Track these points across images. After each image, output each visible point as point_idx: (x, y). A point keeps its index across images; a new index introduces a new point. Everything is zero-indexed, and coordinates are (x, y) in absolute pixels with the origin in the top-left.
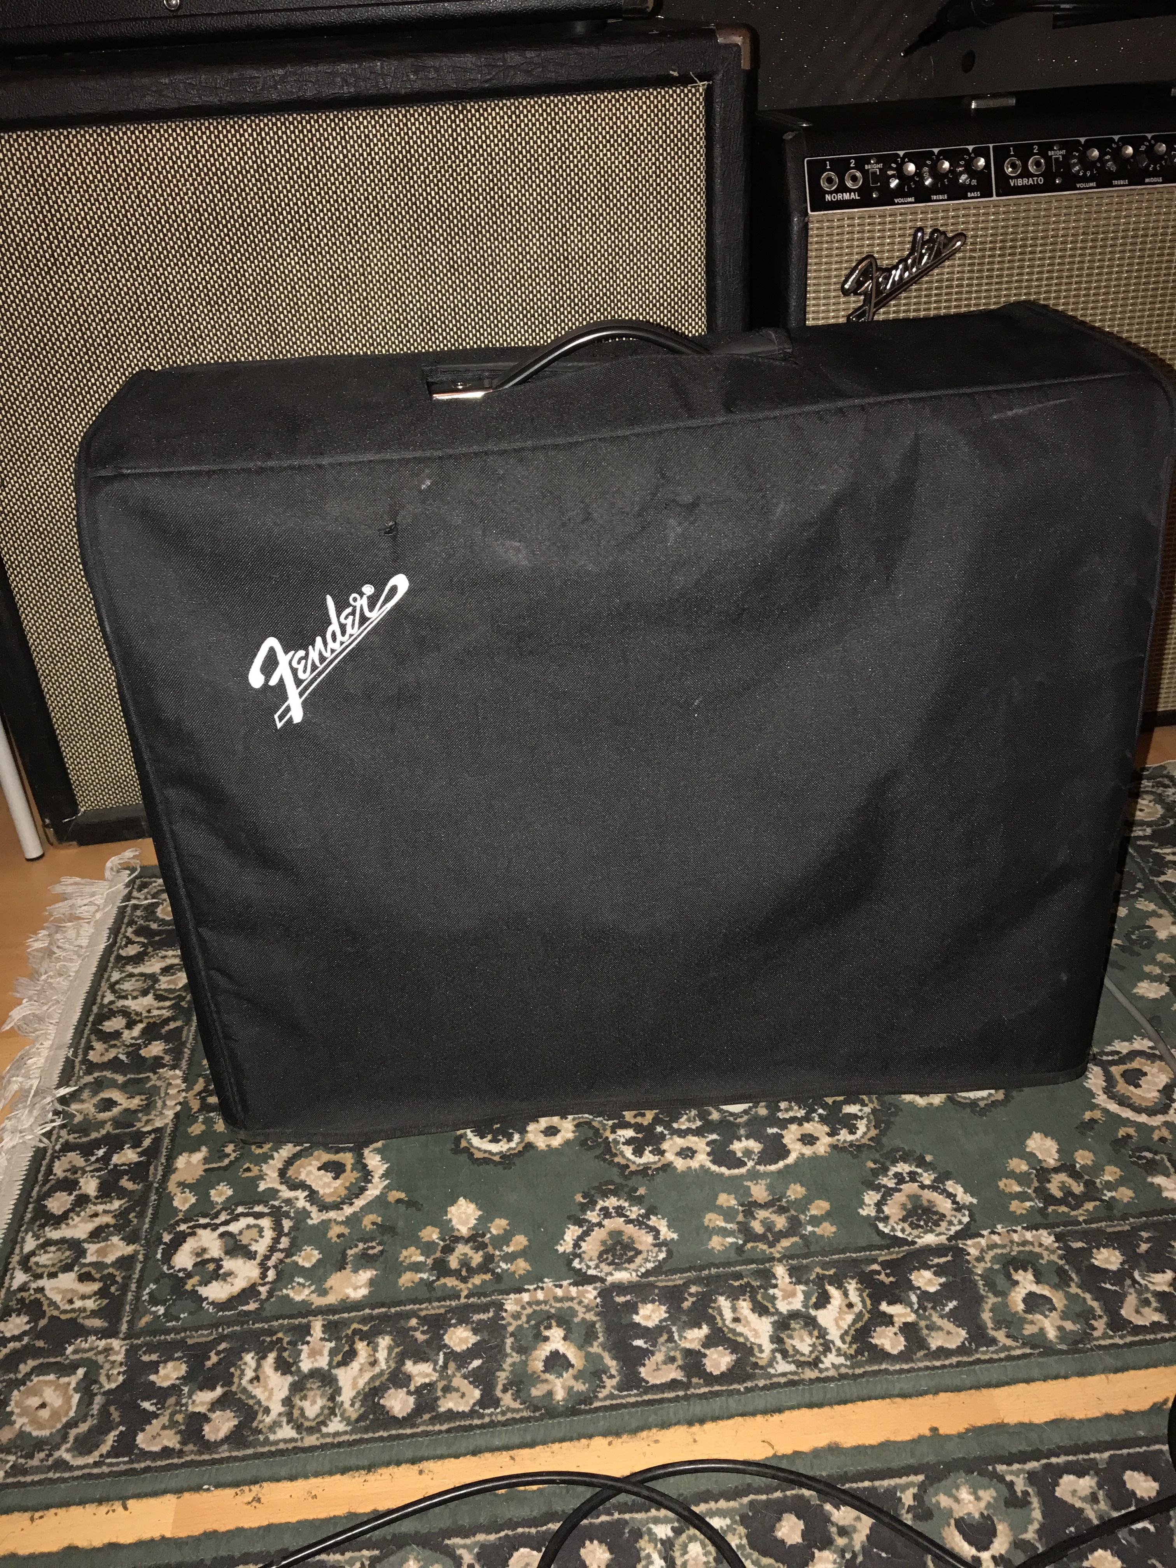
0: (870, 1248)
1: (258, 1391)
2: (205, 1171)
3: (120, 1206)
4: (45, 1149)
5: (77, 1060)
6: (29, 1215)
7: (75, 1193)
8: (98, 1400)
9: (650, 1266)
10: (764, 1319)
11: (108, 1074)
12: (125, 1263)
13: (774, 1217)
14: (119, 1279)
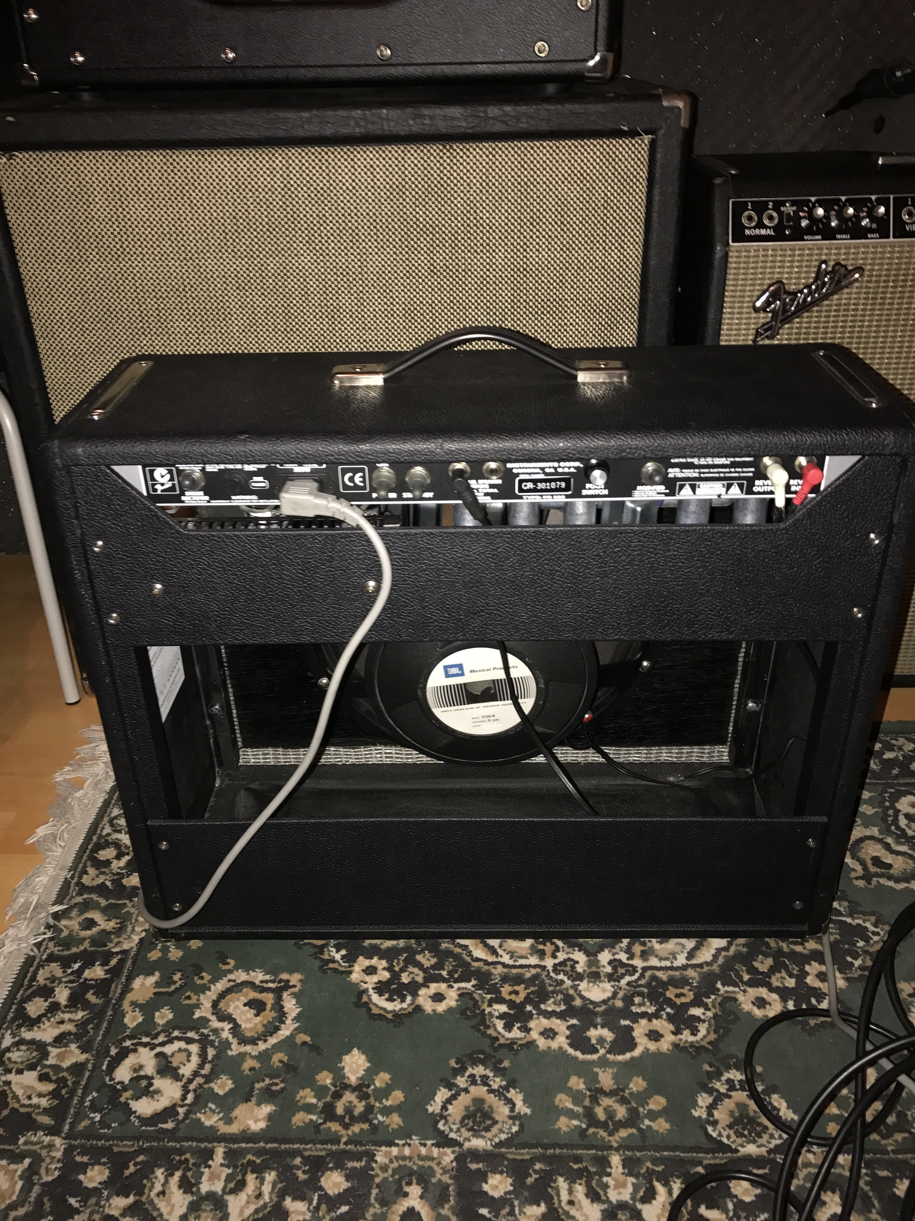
0: (697, 1149)
1: (162, 1205)
2: (155, 994)
3: (83, 1017)
4: (34, 957)
5: (73, 882)
6: (11, 1015)
7: (50, 1000)
8: (36, 1189)
9: (503, 1137)
10: (595, 1205)
11: (94, 897)
12: (77, 1069)
13: (616, 1106)
14: (69, 1083)
